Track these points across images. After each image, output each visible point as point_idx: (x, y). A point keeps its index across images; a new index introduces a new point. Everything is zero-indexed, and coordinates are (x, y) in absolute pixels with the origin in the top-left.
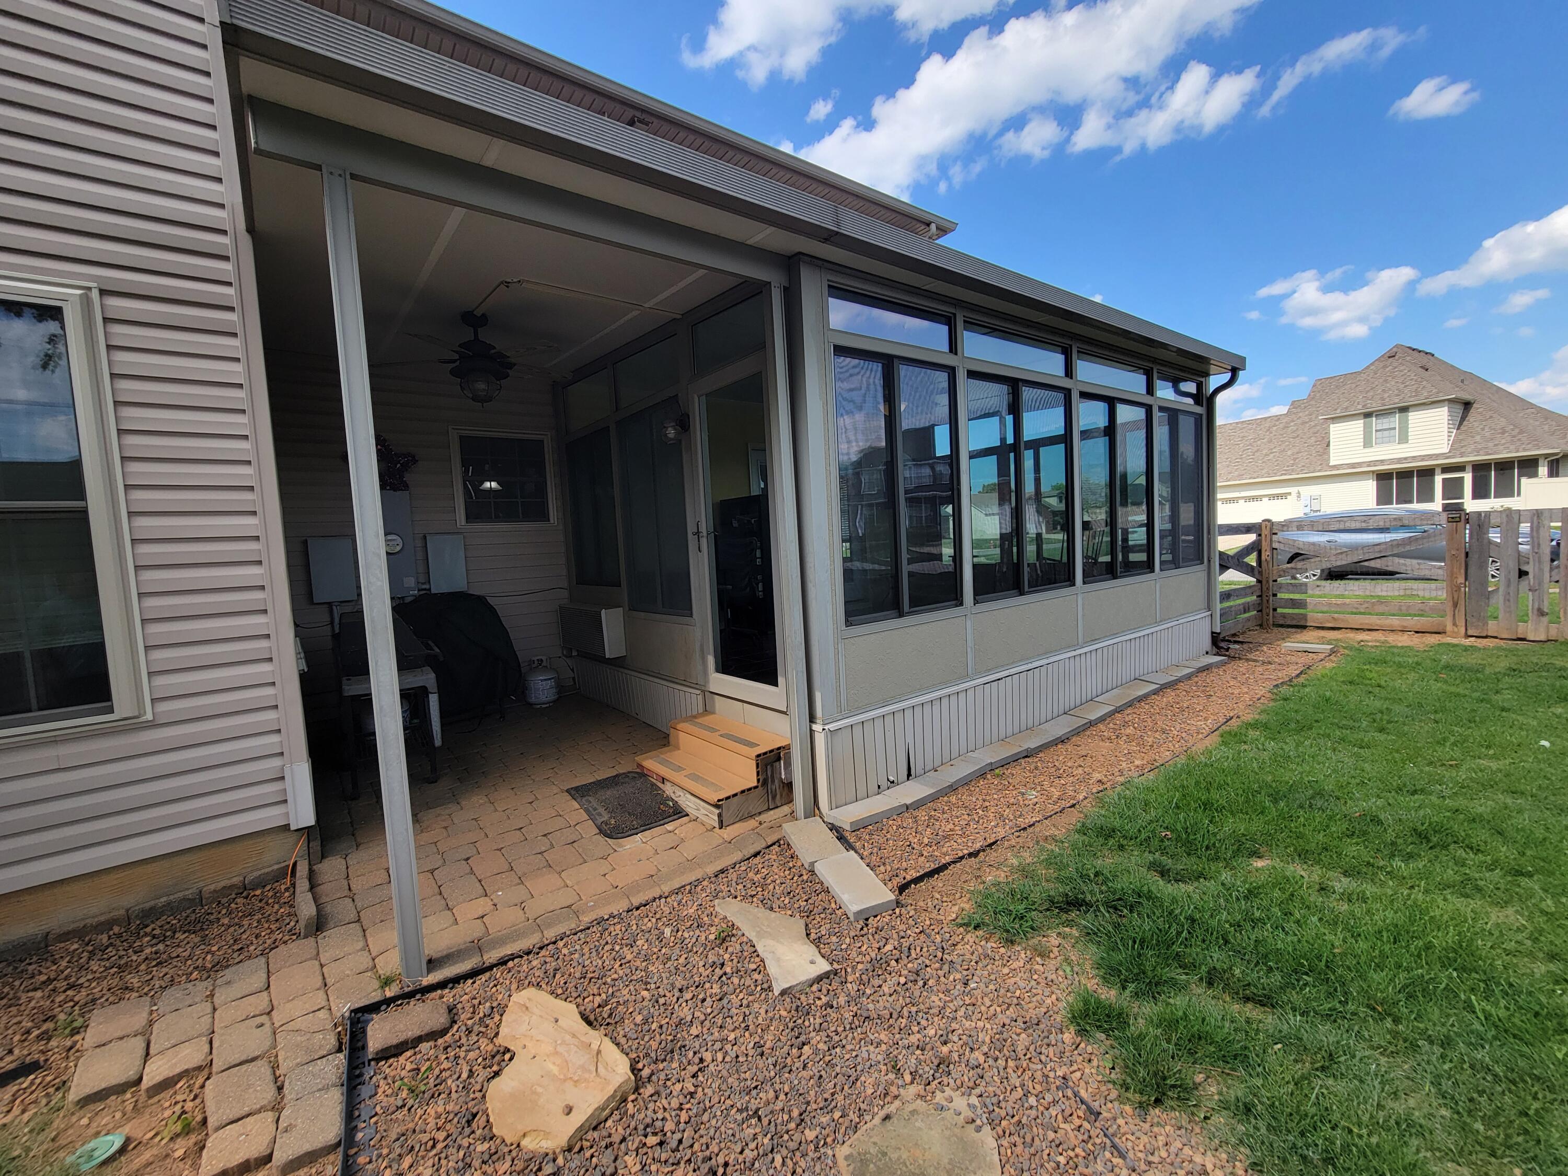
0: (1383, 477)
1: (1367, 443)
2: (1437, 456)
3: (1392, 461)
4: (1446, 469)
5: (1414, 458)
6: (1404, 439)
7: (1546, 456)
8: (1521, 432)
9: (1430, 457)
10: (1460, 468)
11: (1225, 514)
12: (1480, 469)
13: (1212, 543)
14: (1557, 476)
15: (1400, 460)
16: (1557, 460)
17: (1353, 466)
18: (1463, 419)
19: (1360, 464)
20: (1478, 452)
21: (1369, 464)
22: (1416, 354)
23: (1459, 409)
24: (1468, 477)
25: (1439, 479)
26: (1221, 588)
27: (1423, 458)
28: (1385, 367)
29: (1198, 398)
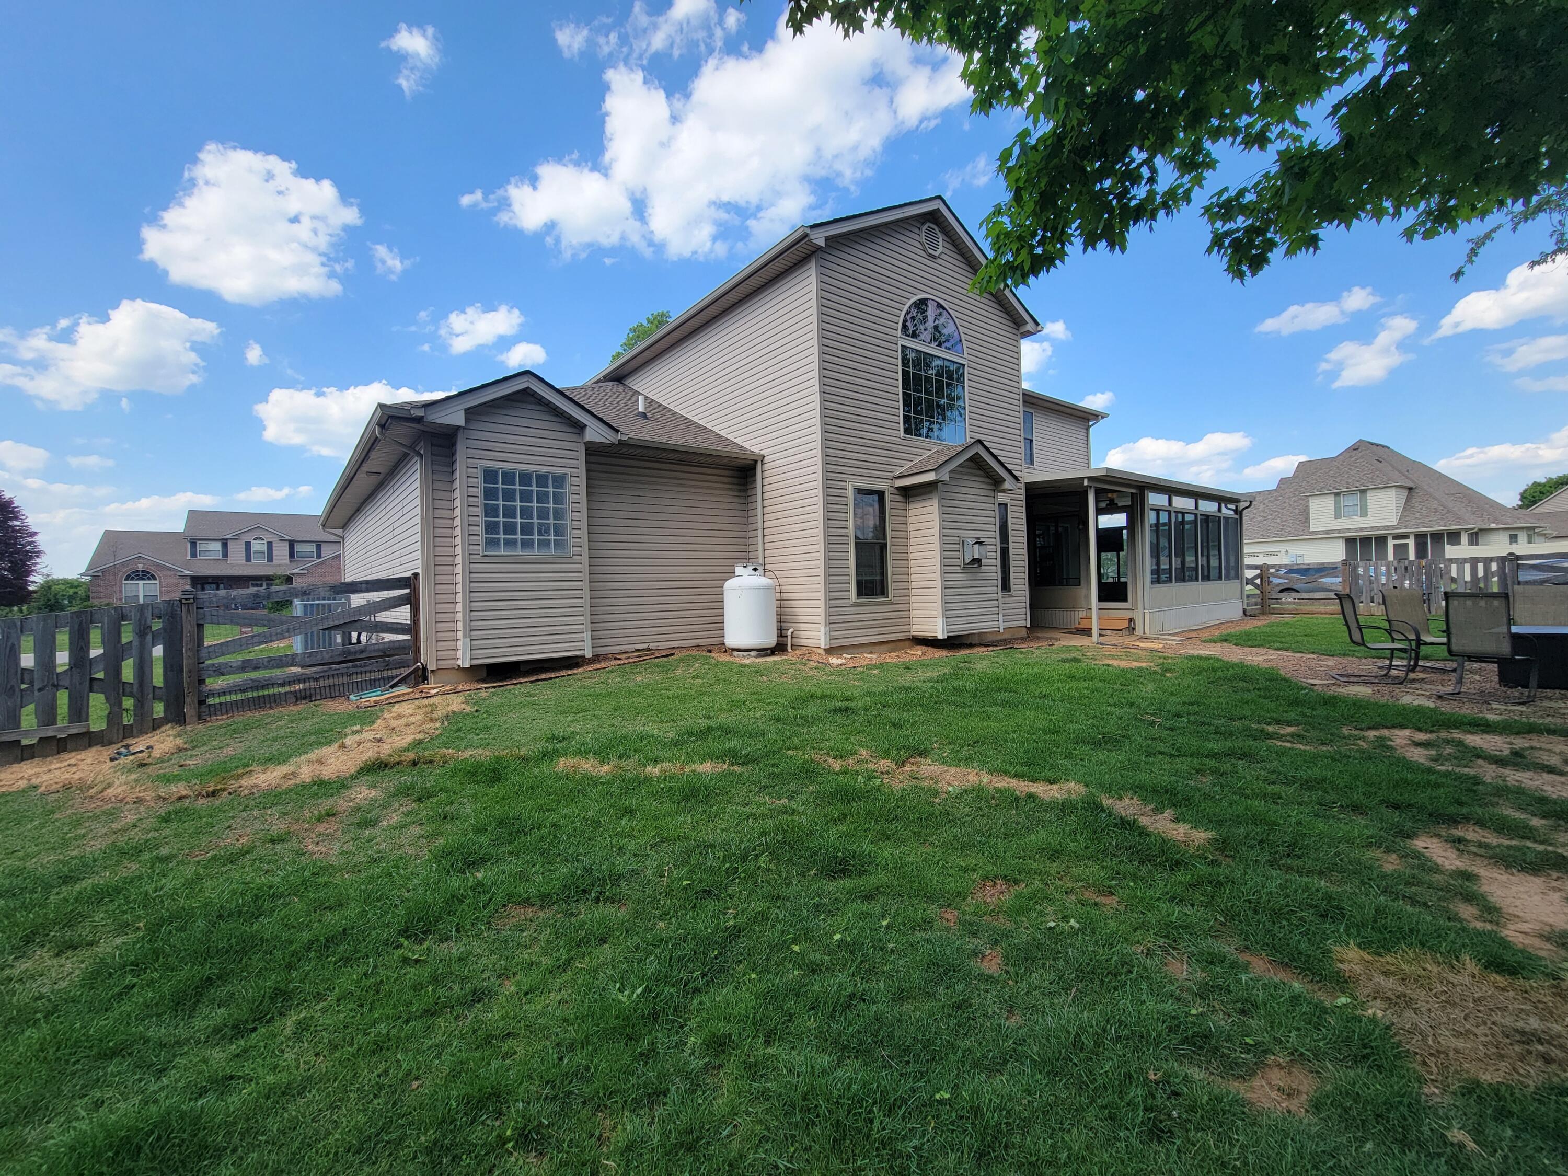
0: (1350, 542)
1: (1338, 516)
2: (1388, 527)
3: (1356, 530)
4: (1396, 537)
5: (1372, 528)
6: (1364, 513)
7: (1466, 530)
8: (1448, 512)
9: (1384, 528)
10: (1406, 536)
11: (1247, 561)
12: (1421, 538)
13: (1243, 573)
14: (1477, 544)
15: (1362, 529)
16: (1477, 533)
17: (1327, 532)
18: (1407, 500)
19: (1332, 531)
20: (1417, 526)
21: (1339, 531)
22: (1374, 447)
23: (1405, 493)
24: (1411, 542)
25: (1391, 543)
26: (1246, 593)
27: (1379, 528)
28: (1351, 457)
29: (1236, 511)
